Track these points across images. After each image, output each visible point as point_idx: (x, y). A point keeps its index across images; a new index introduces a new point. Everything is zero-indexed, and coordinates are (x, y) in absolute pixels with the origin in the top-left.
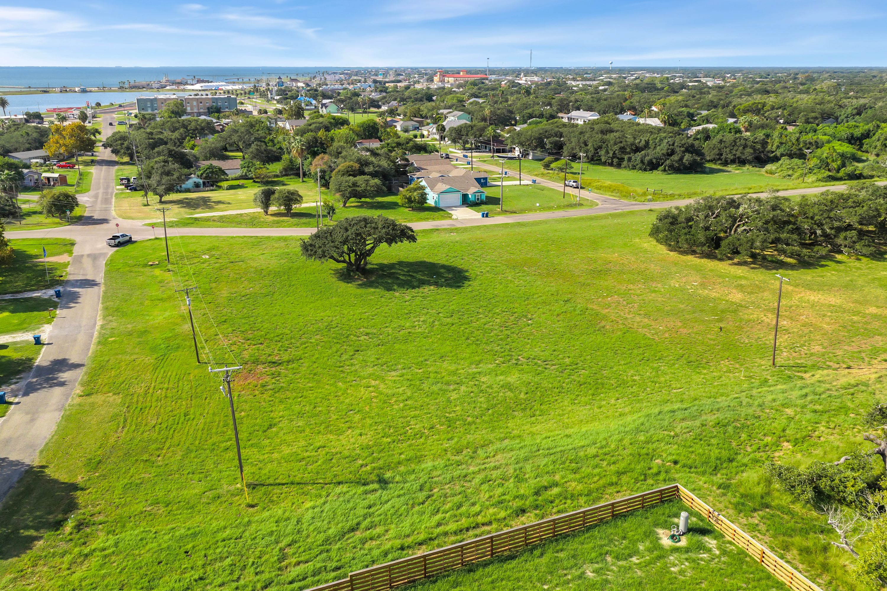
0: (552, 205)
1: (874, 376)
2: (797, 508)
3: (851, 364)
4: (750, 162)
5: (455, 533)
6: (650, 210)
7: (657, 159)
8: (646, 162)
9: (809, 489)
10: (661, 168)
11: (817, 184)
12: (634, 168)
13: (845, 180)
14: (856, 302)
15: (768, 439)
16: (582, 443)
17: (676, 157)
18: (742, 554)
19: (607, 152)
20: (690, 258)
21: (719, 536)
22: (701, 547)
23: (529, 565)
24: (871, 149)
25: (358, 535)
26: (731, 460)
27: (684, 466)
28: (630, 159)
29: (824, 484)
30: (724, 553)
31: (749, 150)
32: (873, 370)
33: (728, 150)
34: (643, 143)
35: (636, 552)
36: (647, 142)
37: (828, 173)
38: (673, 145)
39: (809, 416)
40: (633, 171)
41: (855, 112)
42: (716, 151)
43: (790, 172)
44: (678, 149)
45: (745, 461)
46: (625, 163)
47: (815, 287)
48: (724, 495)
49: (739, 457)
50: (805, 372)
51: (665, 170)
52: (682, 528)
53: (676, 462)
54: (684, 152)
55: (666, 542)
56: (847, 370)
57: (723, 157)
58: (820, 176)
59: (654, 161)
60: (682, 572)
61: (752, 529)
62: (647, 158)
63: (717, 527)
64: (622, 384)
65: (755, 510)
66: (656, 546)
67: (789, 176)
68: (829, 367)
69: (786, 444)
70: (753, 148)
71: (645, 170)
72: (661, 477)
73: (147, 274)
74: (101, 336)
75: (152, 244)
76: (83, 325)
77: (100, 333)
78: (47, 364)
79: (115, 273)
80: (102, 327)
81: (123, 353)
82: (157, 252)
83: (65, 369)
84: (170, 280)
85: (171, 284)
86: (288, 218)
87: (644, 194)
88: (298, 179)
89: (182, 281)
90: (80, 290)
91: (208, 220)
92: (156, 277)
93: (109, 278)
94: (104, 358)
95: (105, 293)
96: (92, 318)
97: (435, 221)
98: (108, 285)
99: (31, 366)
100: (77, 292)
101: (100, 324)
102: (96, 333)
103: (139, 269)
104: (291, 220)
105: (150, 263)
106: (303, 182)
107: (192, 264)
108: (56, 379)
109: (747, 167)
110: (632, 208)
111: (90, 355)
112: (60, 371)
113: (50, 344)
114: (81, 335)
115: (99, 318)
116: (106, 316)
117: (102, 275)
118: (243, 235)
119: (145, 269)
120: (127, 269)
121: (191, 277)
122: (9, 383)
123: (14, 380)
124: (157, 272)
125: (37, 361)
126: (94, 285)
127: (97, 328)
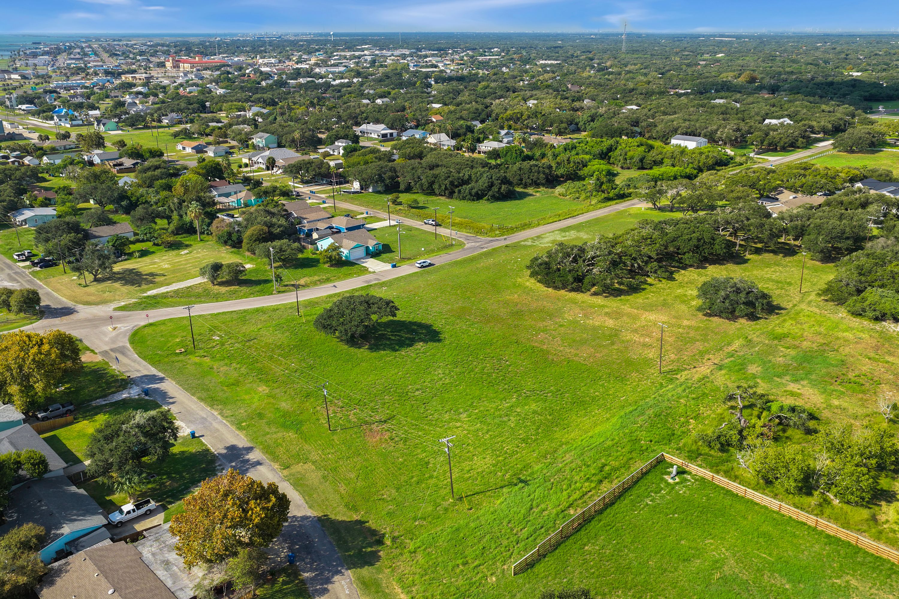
0: (432, 247)
1: (709, 371)
2: (712, 452)
3: (695, 365)
4: (543, 185)
5: (580, 498)
6: (506, 246)
7: (481, 190)
8: (473, 193)
9: (717, 443)
10: (485, 198)
11: (599, 206)
12: (464, 198)
13: (615, 199)
14: (675, 317)
15: (682, 419)
16: (602, 440)
17: (495, 189)
18: (703, 479)
19: (440, 186)
20: (563, 292)
21: (690, 473)
22: (686, 480)
23: (622, 505)
24: (616, 162)
25: (536, 510)
26: (673, 434)
27: (655, 442)
28: (460, 191)
29: (723, 439)
30: (696, 480)
31: (542, 176)
32: (707, 367)
33: (527, 175)
34: (466, 177)
35: (662, 489)
36: (470, 176)
37: (604, 195)
38: (491, 178)
39: (692, 402)
40: (462, 201)
41: (589, 119)
42: (518, 177)
43: (577, 195)
44: (496, 182)
45: (679, 433)
46: (456, 194)
47: (649, 309)
48: (681, 453)
49: (675, 432)
50: (677, 374)
51: (488, 200)
52: (674, 473)
53: (651, 441)
54: (501, 184)
55: (671, 481)
56: (695, 369)
57: (524, 182)
58: (600, 199)
59: (480, 192)
60: (684, 492)
61: (700, 466)
62: (474, 191)
63: (687, 469)
64: (593, 399)
65: (697, 458)
66: (668, 484)
67: (578, 198)
68: (686, 369)
69: (691, 420)
70: (544, 173)
71: (473, 200)
72: (650, 450)
73: (189, 362)
74: (232, 423)
75: (154, 331)
76: (205, 416)
77: (227, 420)
78: (225, 451)
79: (161, 365)
80: (222, 416)
81: (268, 433)
82: (170, 339)
83: (244, 452)
84: (216, 365)
85: (222, 369)
86: (237, 287)
87: (492, 230)
88: (193, 237)
89: (226, 365)
90: (156, 386)
91: (166, 297)
92: (200, 364)
93: (164, 371)
94: (260, 439)
95: (180, 385)
96: (203, 409)
97: (359, 276)
98: (173, 378)
99: (215, 455)
100: (158, 388)
101: (216, 413)
102: (224, 421)
103: (176, 358)
104: (242, 288)
105: (178, 351)
106: (201, 240)
107: (214, 347)
108: (248, 460)
109: (542, 189)
110: (493, 246)
111: (245, 439)
112: (242, 454)
113: (203, 436)
114: (215, 425)
115: (209, 409)
116: (212, 406)
117: (153, 369)
118: (221, 311)
119: (181, 357)
120: (166, 360)
121: (231, 360)
122: (218, 470)
123: (218, 467)
124: (194, 359)
125: (213, 451)
126: (162, 380)
127: (219, 417)
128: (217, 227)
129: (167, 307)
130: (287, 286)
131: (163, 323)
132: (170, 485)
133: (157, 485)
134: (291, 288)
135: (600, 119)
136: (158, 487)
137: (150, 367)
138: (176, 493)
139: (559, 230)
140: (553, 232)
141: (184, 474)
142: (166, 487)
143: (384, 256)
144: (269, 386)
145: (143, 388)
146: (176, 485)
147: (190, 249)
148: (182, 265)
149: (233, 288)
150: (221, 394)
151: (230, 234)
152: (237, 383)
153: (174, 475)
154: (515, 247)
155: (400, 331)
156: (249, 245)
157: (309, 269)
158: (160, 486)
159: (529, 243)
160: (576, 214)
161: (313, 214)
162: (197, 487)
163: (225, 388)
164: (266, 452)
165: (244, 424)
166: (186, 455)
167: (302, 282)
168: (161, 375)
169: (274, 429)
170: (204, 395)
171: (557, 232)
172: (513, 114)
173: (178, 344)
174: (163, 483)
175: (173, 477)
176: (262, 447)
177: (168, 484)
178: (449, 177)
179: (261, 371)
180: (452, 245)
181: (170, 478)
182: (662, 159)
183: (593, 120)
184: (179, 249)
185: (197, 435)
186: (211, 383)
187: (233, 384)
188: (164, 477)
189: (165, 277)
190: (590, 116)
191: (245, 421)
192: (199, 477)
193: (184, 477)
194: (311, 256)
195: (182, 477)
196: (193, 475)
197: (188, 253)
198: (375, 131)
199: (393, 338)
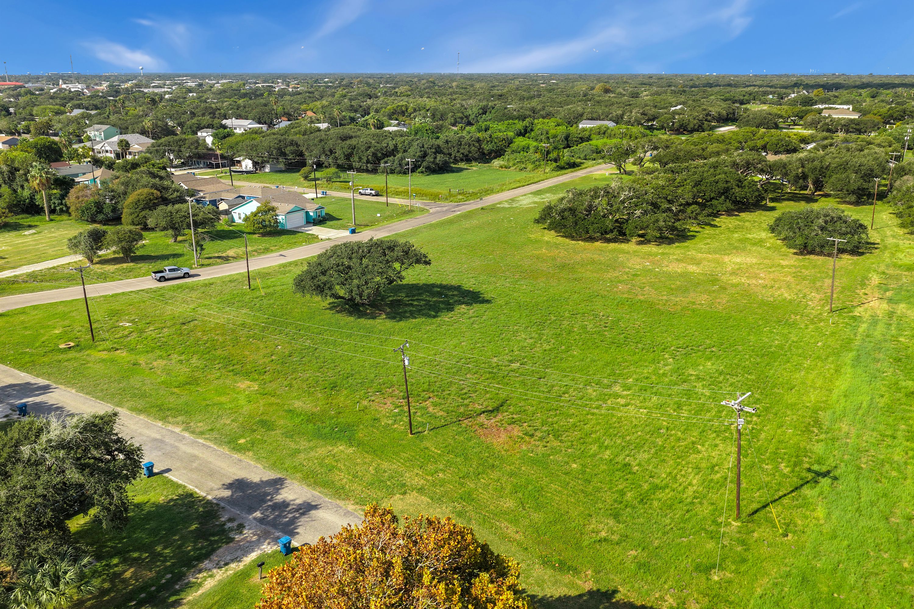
0: (388, 213)
4: (476, 160)
6: (482, 209)
7: (412, 162)
8: (404, 165)
10: (419, 171)
11: (555, 174)
12: (392, 172)
13: (567, 168)
14: (764, 258)
17: (429, 159)
19: (360, 158)
31: (472, 148)
33: (456, 149)
34: (391, 147)
36: (396, 146)
37: (555, 164)
38: (423, 147)
40: (391, 175)
41: (481, 111)
43: (523, 165)
44: (429, 151)
46: (381, 168)
51: (423, 172)
54: (435, 153)
56: (866, 305)
58: (552, 167)
59: (411, 164)
62: (404, 162)
67: (525, 168)
70: (474, 146)
71: (404, 173)
73: (89, 359)
74: (218, 441)
75: (7, 322)
76: (158, 437)
77: (205, 439)
78: (227, 493)
79: (38, 367)
80: (193, 432)
81: (298, 451)
82: (42, 331)
83: (268, 490)
84: (142, 360)
85: (155, 364)
86: (132, 264)
87: (451, 195)
88: (37, 218)
89: (161, 357)
90: (38, 399)
91: (14, 282)
92: (112, 361)
93: (49, 376)
94: (288, 463)
95: (87, 394)
96: (148, 426)
97: (310, 243)
98: (68, 383)
99: (209, 502)
100: (40, 403)
101: (177, 430)
102: (201, 441)
103: (61, 357)
104: (139, 265)
105: (62, 346)
106: (52, 220)
107: (127, 336)
108: (285, 505)
109: (474, 163)
110: (465, 209)
111: (259, 466)
112: (269, 494)
113: (168, 470)
114: (186, 449)
115: (160, 424)
116: (164, 419)
117: (23, 374)
118: (120, 291)
119: (72, 354)
120: (46, 359)
121: (167, 351)
122: (231, 530)
123: (229, 525)
124: (96, 354)
125: (203, 494)
126: (45, 389)
127: (187, 434)
128: (78, 198)
129: (23, 293)
130: (210, 258)
131: (23, 311)
132: (135, 576)
133: (104, 581)
134: (218, 260)
135: (493, 111)
136: (106, 585)
137: (17, 371)
138: (158, 591)
139: (531, 193)
140: (525, 195)
141: (159, 549)
142: (124, 581)
143: (329, 223)
144: (254, 380)
145: (12, 405)
146: (150, 574)
147: (37, 229)
148: (30, 245)
149: (125, 265)
150: (172, 399)
151: (99, 206)
152: (192, 381)
153: (136, 555)
154: (492, 208)
155: (420, 294)
156: (133, 216)
157: (235, 240)
158: (112, 581)
159: (506, 205)
160: (536, 180)
161: (209, 187)
162: (200, 571)
163: (176, 390)
164: (315, 483)
165: (242, 441)
166: (147, 509)
167: (231, 253)
168: (42, 381)
169: (303, 444)
170: (141, 404)
171: (530, 195)
172: (397, 107)
173: (60, 337)
174: (117, 575)
175: (135, 559)
176: (298, 475)
177: (128, 574)
178: (370, 147)
179: (228, 361)
180: (412, 211)
181: (127, 561)
182: (590, 136)
183: (485, 113)
184: (19, 230)
185: (155, 470)
186: (144, 385)
187: (187, 383)
188: (115, 561)
189: (6, 260)
190: (481, 109)
191: (242, 436)
192: (195, 549)
193: (160, 555)
194: (226, 228)
195: (155, 556)
196: (180, 547)
197: (35, 234)
198: (240, 127)
199: (415, 303)
